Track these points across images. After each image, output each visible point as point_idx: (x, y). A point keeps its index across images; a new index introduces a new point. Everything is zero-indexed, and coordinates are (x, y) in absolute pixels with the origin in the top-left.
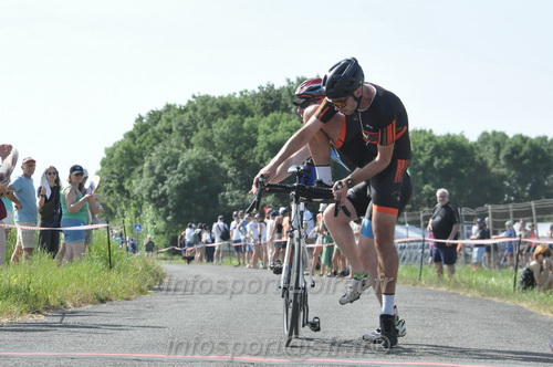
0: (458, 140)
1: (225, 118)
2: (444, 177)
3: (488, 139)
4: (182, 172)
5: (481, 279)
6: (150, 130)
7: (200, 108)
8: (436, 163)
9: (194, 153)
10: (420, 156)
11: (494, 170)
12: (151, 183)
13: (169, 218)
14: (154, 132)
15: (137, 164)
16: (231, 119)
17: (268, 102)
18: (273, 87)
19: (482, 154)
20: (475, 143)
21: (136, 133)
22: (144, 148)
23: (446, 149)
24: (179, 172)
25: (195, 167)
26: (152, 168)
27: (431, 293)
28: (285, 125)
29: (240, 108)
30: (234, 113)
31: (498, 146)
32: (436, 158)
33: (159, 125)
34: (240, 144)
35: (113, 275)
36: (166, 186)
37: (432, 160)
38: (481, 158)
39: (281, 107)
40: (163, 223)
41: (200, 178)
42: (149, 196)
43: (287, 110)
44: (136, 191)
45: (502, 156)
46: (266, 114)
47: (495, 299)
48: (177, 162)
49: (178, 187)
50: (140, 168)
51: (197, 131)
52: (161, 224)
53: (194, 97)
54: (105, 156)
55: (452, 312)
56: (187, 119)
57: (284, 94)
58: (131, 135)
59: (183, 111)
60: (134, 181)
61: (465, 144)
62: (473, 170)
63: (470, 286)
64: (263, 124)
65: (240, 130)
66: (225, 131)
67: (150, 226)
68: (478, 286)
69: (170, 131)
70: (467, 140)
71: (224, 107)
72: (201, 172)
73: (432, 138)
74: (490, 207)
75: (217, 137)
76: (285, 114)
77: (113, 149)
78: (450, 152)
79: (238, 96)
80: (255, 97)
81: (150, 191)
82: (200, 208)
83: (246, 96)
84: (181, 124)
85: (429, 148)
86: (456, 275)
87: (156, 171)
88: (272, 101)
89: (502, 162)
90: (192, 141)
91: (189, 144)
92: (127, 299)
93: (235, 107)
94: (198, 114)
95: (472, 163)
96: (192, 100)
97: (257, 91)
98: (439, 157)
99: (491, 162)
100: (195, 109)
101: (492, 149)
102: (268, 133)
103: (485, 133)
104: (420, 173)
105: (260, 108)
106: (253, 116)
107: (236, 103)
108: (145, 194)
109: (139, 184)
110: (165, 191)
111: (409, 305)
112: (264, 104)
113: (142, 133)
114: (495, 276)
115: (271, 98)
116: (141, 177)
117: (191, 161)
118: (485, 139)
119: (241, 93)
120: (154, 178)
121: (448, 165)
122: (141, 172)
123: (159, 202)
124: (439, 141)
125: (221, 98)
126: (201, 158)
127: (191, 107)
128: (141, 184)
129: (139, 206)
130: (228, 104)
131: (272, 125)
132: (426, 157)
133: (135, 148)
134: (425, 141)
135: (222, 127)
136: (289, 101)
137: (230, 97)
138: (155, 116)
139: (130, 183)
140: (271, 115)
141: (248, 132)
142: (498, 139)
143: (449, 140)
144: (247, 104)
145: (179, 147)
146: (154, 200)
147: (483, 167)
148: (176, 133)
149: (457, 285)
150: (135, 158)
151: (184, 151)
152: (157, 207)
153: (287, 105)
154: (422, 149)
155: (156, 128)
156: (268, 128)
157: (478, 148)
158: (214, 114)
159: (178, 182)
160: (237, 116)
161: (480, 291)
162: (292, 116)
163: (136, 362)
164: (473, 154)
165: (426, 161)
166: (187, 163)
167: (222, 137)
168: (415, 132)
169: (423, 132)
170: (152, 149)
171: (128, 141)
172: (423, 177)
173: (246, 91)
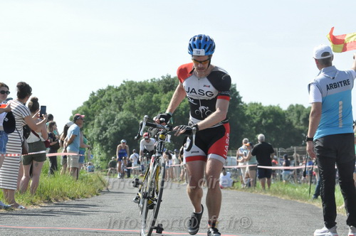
0: (276, 109)
1: (142, 94)
2: (268, 129)
3: (293, 108)
4: (117, 125)
5: (289, 189)
6: (98, 101)
7: (128, 88)
8: (263, 122)
9: (124, 114)
10: (254, 118)
11: (296, 127)
12: (99, 131)
13: (109, 151)
14: (101, 102)
15: (90, 120)
16: (146, 95)
17: (167, 85)
18: (170, 77)
19: (290, 118)
20: (286, 111)
21: (90, 102)
22: (95, 111)
23: (269, 114)
24: (115, 125)
25: (124, 122)
26: (99, 122)
27: (262, 197)
29: (151, 88)
30: (147, 92)
31: (299, 113)
32: (263, 119)
33: (104, 98)
34: (151, 109)
35: (79, 184)
36: (107, 133)
37: (261, 121)
38: (289, 120)
39: (174, 88)
40: (105, 154)
41: (127, 129)
42: (98, 138)
44: (90, 136)
45: (301, 119)
46: (166, 93)
47: (299, 201)
48: (114, 119)
49: (114, 134)
50: (92, 123)
51: (126, 101)
52: (104, 155)
53: (124, 82)
54: (72, 115)
56: (120, 94)
57: (176, 81)
58: (88, 103)
59: (118, 90)
60: (89, 130)
61: (279, 111)
62: (284, 126)
63: (284, 193)
64: (164, 98)
65: (150, 101)
66: (142, 101)
67: (97, 156)
68: (288, 193)
69: (110, 101)
70: (281, 109)
71: (142, 88)
72: (128, 125)
73: (261, 108)
74: (295, 148)
75: (137, 105)
77: (77, 111)
78: (272, 116)
79: (150, 81)
80: (159, 82)
81: (98, 136)
83: (154, 82)
84: (116, 97)
85: (260, 113)
87: (102, 124)
89: (302, 122)
90: (123, 107)
91: (121, 109)
92: (87, 198)
93: (148, 88)
94: (127, 92)
95: (284, 122)
97: (161, 79)
98: (265, 119)
99: (295, 122)
100: (125, 89)
101: (296, 115)
103: (292, 106)
104: (254, 128)
105: (162, 89)
106: (158, 93)
107: (149, 85)
108: (95, 137)
109: (92, 131)
110: (106, 136)
111: (249, 203)
112: (164, 86)
113: (94, 102)
114: (298, 187)
115: (169, 84)
116: (93, 127)
117: (122, 119)
118: (292, 108)
119: (152, 80)
120: (100, 128)
121: (270, 124)
122: (93, 125)
123: (103, 142)
124: (265, 109)
125: (141, 82)
126: (128, 117)
127: (123, 88)
128: (93, 132)
130: (144, 86)
132: (258, 119)
133: (90, 111)
134: (257, 109)
135: (140, 99)
137: (145, 82)
138: (102, 93)
139: (87, 131)
141: (155, 102)
142: (299, 109)
143: (271, 109)
144: (155, 86)
145: (115, 111)
146: (99, 141)
147: (290, 124)
148: (113, 103)
149: (276, 192)
150: (90, 116)
151: (118, 113)
152: (102, 145)
154: (255, 113)
155: (102, 99)
157: (287, 114)
158: (136, 92)
159: (114, 131)
161: (289, 196)
164: (284, 117)
165: (258, 122)
166: (120, 120)
167: (140, 105)
168: (251, 104)
169: (256, 104)
170: (100, 112)
171: (86, 107)
172: (255, 129)
173: (154, 79)
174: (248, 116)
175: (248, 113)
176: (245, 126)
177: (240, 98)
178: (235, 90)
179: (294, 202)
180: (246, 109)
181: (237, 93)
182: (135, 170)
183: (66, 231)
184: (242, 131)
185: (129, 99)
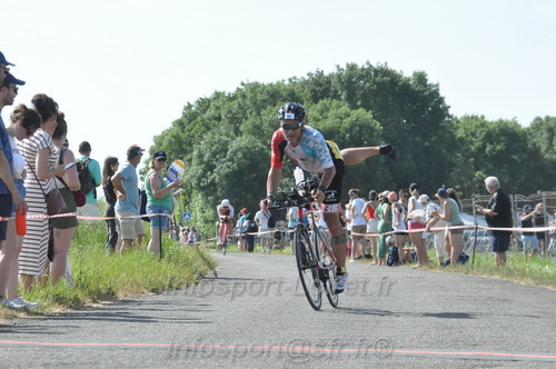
0: (510, 126)
1: (274, 106)
2: (496, 164)
3: (541, 124)
4: (231, 160)
5: (535, 266)
6: (198, 118)
7: (249, 95)
8: (488, 149)
9: (243, 141)
10: (472, 143)
11: (547, 156)
12: (200, 171)
14: (203, 120)
15: (185, 152)
17: (318, 89)
18: (322, 74)
19: (535, 140)
20: (528, 129)
21: (185, 121)
22: (193, 137)
23: (498, 135)
24: (228, 161)
25: (244, 155)
26: (201, 156)
27: (485, 281)
28: (334, 112)
29: (289, 95)
30: (284, 101)
31: (550, 130)
32: (488, 145)
33: (207, 113)
35: (164, 265)
36: (215, 174)
37: (484, 147)
38: (534, 144)
39: (331, 94)
40: (212, 212)
41: (249, 166)
42: (198, 184)
43: (336, 96)
44: (185, 180)
46: (316, 103)
47: (550, 287)
48: (226, 150)
49: (227, 176)
50: (188, 157)
51: (246, 118)
52: (210, 213)
53: (243, 84)
54: (153, 144)
55: (506, 300)
56: (236, 106)
57: (333, 81)
58: (180, 123)
59: (232, 98)
61: (516, 129)
62: (526, 156)
63: (523, 274)
64: (313, 111)
67: (199, 215)
68: (531, 275)
69: (219, 119)
70: (520, 126)
71: (274, 95)
72: (251, 159)
73: (483, 124)
74: (544, 194)
75: (266, 124)
76: (335, 101)
77: (162, 137)
78: (503, 138)
79: (287, 83)
80: (304, 83)
81: (199, 180)
83: (295, 83)
84: (230, 112)
85: (481, 134)
86: (509, 263)
87: (205, 159)
88: (321, 88)
90: (241, 128)
91: (238, 132)
92: (178, 289)
93: (284, 95)
94: (248, 102)
95: (525, 149)
96: (240, 87)
97: (307, 78)
98: (491, 143)
99: (544, 148)
100: (244, 96)
101: (545, 135)
102: (318, 120)
103: (538, 119)
104: (472, 159)
105: (309, 95)
107: (285, 90)
108: (194, 182)
110: (214, 180)
111: (462, 294)
112: (313, 91)
113: (191, 121)
114: (549, 263)
115: (320, 85)
116: (190, 165)
117: (240, 149)
118: (538, 124)
119: (290, 80)
120: (203, 166)
121: (501, 151)
122: (190, 160)
123: (209, 190)
124: (491, 127)
125: (271, 85)
126: (250, 146)
127: (240, 94)
128: (190, 173)
129: (189, 194)
130: (277, 92)
131: (322, 112)
132: (479, 144)
133: (184, 136)
134: (477, 126)
135: (271, 115)
136: (338, 88)
137: (279, 84)
138: (204, 104)
140: (321, 102)
142: (551, 124)
143: (502, 125)
144: (296, 91)
145: (228, 135)
146: (202, 189)
147: (536, 152)
148: (225, 122)
149: (510, 273)
150: (184, 146)
151: (233, 139)
152: (207, 195)
153: (336, 92)
154: (473, 135)
155: (205, 116)
156: (317, 115)
157: (530, 134)
158: (264, 101)
159: (227, 170)
161: (534, 279)
162: (342, 103)
164: (526, 140)
165: (478, 148)
166: (236, 151)
168: (467, 118)
169: (474, 118)
170: (201, 137)
171: (177, 129)
172: (475, 163)
173: (295, 78)
174: (461, 140)
175: (460, 133)
176: (457, 157)
177: (447, 108)
178: (438, 94)
179: (542, 289)
180: (458, 127)
181: (441, 100)
182: (264, 238)
183: (138, 349)
184: (452, 165)
185: (251, 114)
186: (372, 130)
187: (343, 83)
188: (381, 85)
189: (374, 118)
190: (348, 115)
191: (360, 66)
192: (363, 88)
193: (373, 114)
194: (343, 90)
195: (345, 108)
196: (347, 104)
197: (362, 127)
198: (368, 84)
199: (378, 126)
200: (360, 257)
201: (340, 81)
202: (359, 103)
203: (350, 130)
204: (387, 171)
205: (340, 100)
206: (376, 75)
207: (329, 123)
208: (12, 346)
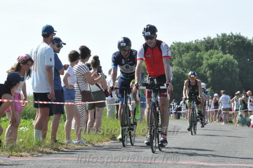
1: (188, 53)
7: (176, 48)
9: (174, 69)
16: (191, 53)
17: (208, 45)
18: (210, 38)
25: (174, 75)
28: (216, 56)
29: (195, 48)
30: (192, 51)
34: (195, 64)
39: (214, 47)
41: (176, 80)
43: (216, 48)
46: (207, 51)
51: (175, 59)
53: (174, 43)
57: (215, 41)
64: (206, 55)
65: (194, 58)
71: (188, 48)
72: (177, 77)
75: (184, 61)
76: (216, 50)
79: (194, 42)
80: (202, 43)
82: (176, 94)
83: (197, 43)
88: (209, 45)
90: (173, 63)
93: (193, 48)
94: (176, 51)
97: (203, 40)
100: (174, 49)
102: (208, 59)
105: (204, 48)
106: (201, 52)
107: (193, 46)
112: (206, 46)
115: (209, 44)
119: (195, 41)
125: (187, 43)
126: (177, 71)
130: (190, 47)
131: (210, 56)
135: (186, 57)
136: (218, 45)
137: (190, 43)
140: (209, 51)
141: (198, 59)
144: (198, 46)
153: (216, 46)
156: (208, 57)
158: (183, 51)
160: (194, 52)
162: (219, 51)
163: (149, 165)
167: (186, 62)
173: (198, 40)
185: (177, 56)
186: (233, 64)
187: (220, 42)
188: (237, 43)
189: (234, 58)
190: (222, 57)
191: (228, 35)
192: (229, 44)
193: (234, 56)
194: (219, 46)
195: (221, 54)
196: (221, 52)
197: (228, 62)
198: (231, 43)
199: (236, 62)
200: (227, 122)
201: (218, 41)
202: (227, 51)
203: (223, 64)
204: (240, 82)
205: (219, 50)
206: (235, 39)
207: (213, 60)
208: (71, 160)
